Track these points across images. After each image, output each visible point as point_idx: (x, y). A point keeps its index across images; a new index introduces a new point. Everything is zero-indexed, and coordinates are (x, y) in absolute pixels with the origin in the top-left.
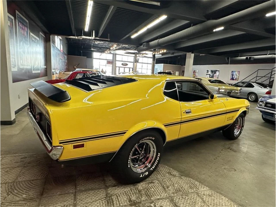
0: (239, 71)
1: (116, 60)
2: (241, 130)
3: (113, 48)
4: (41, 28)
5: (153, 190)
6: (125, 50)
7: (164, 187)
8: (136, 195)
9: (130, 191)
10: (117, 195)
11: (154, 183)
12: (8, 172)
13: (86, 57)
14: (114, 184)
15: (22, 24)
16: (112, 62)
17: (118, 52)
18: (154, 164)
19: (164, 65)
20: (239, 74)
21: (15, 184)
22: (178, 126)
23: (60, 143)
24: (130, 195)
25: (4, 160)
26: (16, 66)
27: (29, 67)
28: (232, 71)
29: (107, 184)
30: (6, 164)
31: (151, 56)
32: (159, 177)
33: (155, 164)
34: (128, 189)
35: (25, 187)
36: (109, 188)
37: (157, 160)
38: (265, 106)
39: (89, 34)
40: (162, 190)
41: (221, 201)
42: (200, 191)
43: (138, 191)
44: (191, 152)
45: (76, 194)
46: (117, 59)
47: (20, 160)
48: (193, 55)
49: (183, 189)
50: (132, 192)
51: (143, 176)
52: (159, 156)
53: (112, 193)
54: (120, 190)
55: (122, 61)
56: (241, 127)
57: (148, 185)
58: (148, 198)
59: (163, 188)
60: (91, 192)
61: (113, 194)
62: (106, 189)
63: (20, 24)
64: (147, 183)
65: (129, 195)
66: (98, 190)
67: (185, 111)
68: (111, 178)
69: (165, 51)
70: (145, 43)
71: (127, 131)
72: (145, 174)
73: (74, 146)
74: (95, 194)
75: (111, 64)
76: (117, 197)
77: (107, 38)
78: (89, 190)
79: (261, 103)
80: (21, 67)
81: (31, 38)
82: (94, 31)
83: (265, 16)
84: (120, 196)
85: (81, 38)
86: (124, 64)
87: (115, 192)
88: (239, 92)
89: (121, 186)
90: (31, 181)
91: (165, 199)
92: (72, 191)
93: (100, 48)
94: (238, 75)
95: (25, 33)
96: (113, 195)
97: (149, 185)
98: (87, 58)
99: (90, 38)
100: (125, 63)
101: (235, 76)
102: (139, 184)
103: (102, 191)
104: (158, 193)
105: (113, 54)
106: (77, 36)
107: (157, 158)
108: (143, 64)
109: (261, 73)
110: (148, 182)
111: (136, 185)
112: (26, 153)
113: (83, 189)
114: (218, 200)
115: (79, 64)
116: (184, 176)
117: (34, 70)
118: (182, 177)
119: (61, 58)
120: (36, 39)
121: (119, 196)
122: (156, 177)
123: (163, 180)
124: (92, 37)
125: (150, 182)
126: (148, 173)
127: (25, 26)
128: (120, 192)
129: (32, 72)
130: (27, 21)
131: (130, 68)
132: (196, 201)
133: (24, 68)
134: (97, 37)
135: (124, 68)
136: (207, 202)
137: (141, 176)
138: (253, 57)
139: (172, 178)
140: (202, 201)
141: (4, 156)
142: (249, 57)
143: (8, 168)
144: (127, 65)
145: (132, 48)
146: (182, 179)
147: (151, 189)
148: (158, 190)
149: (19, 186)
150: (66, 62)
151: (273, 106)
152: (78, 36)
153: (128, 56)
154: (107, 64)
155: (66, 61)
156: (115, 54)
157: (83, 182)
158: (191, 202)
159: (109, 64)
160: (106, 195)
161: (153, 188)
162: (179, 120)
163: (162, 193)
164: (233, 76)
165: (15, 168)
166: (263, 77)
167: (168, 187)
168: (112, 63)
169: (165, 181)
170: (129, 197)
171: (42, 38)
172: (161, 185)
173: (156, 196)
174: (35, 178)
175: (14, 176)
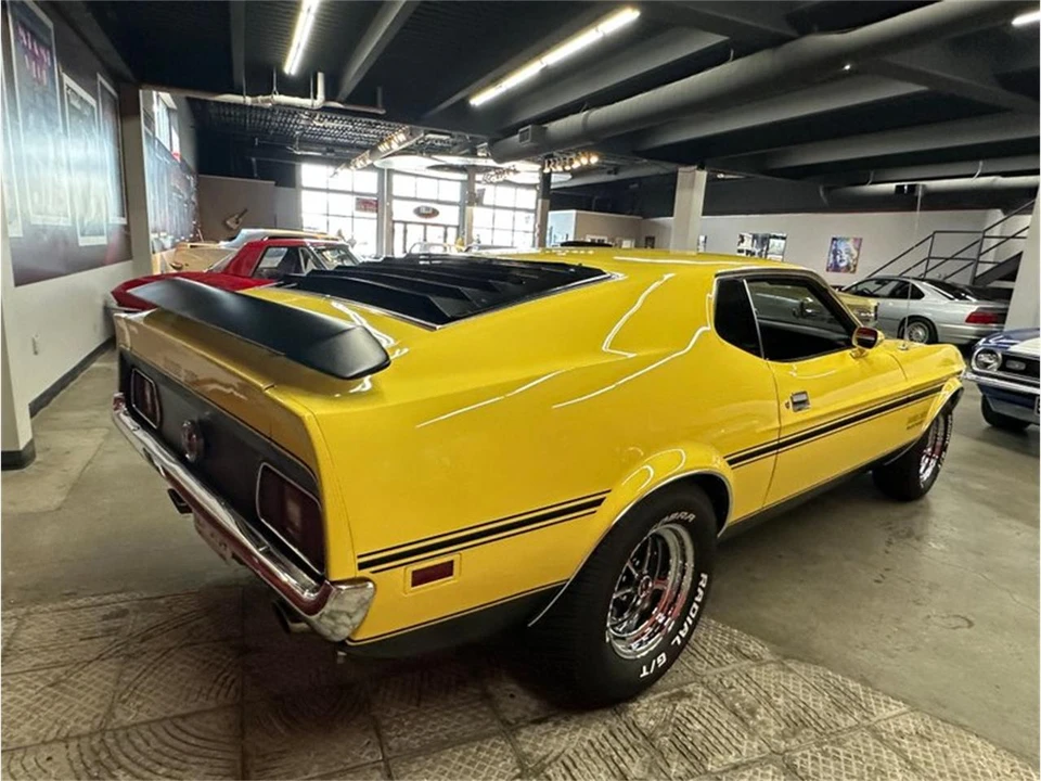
0: (859, 236)
1: (391, 197)
2: (938, 462)
3: (390, 144)
4: (100, 59)
5: (698, 727)
6: (430, 157)
7: (735, 712)
8: (641, 757)
9: (611, 739)
10: (563, 762)
11: (690, 696)
12: (63, 685)
13: (273, 183)
14: (536, 713)
15: (29, 35)
16: (377, 201)
17: (399, 163)
18: (685, 620)
19: (577, 214)
20: (858, 250)
21: (110, 741)
22: (767, 461)
23: (362, 566)
24: (615, 757)
25: (28, 627)
26: (16, 215)
27: (64, 223)
28: (834, 239)
29: (506, 715)
30: (45, 649)
31: (535, 179)
32: (703, 669)
33: (688, 619)
34: (596, 729)
35: (156, 750)
36: (520, 733)
37: (697, 603)
38: (1000, 369)
39: (302, 86)
40: (735, 726)
41: (971, 755)
42: (879, 720)
43: (643, 735)
44: (780, 557)
45: (393, 769)
46: (395, 192)
47: (99, 626)
48: (702, 176)
49: (813, 715)
50: (619, 741)
51: (652, 671)
52: (704, 585)
53: (542, 754)
54: (566, 738)
55: (415, 199)
56: (937, 450)
57: (671, 707)
58: (692, 764)
59: (733, 715)
60: (455, 756)
61: (544, 758)
62: (511, 737)
63: (22, 33)
64: (664, 697)
65: (611, 757)
66: (478, 743)
67: (792, 398)
68: (513, 686)
69: (594, 160)
70: (530, 127)
71: (609, 491)
72: (657, 664)
73: (414, 573)
74: (471, 764)
75: (372, 211)
76: (567, 768)
77: (374, 105)
78: (442, 745)
79: (984, 358)
80: (38, 220)
81: (68, 96)
82: (320, 76)
83: (1010, 25)
84: (577, 764)
85: (268, 101)
86: (423, 211)
87: (551, 748)
88: (873, 315)
89: (567, 719)
90: (180, 722)
91: (763, 762)
92: (372, 754)
93: (331, 147)
94: (855, 252)
95: (44, 72)
96: (546, 762)
97: (675, 705)
98: (276, 185)
99: (307, 102)
100: (428, 209)
101: (845, 257)
102: (635, 705)
103: (494, 745)
104: (723, 741)
105: (381, 171)
106: (251, 96)
107: (697, 594)
108: (497, 211)
109: (946, 247)
110: (666, 693)
111: (626, 710)
112: (120, 592)
113: (416, 744)
114: (962, 753)
115: (246, 211)
116: (793, 658)
117: (83, 235)
118: (791, 664)
119: (175, 187)
120: (86, 102)
121: (575, 766)
122: (689, 670)
123: (720, 680)
124: (315, 98)
125: (673, 695)
126: (667, 657)
127: (41, 43)
128: (573, 746)
129: (77, 244)
130: (50, 24)
131: (446, 227)
132: (880, 765)
133: (47, 223)
134: (333, 100)
135: (425, 224)
136: (923, 766)
137: (645, 673)
138: (924, 186)
139: (754, 670)
140: (903, 762)
141: (23, 610)
142: (909, 186)
143: (57, 664)
144: (435, 213)
145: (456, 148)
146: (790, 670)
147: (689, 725)
148: (719, 727)
149: (128, 749)
150: (194, 203)
151: (1030, 366)
152: (258, 95)
153: (439, 179)
154: (357, 209)
155: (193, 199)
156: (389, 170)
157: (402, 712)
158: (865, 770)
159: (365, 210)
160: (520, 764)
161: (697, 719)
162: (773, 438)
163: (741, 739)
164: (838, 257)
165: (90, 662)
166: (947, 259)
167: (752, 712)
168: (377, 206)
169: (731, 687)
170: (617, 765)
171: (107, 97)
172: (723, 702)
173: (723, 754)
174: (194, 707)
175: (93, 702)
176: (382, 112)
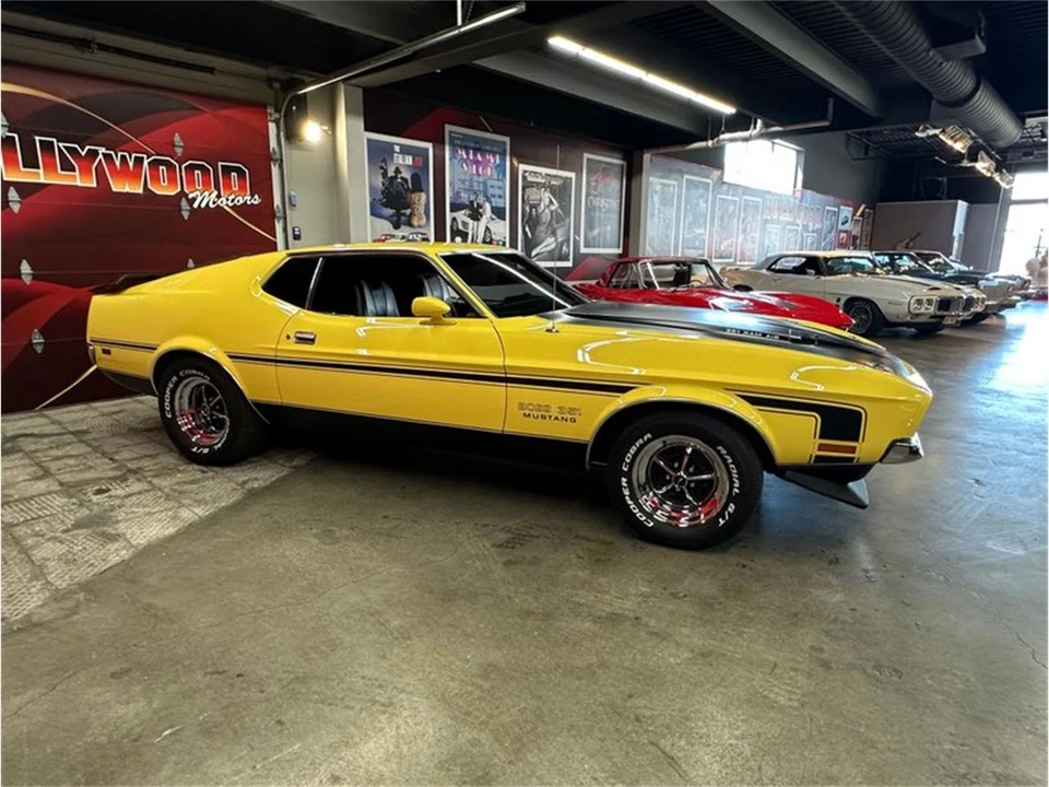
23: (91, 341)
33: (223, 440)
37: (227, 433)
51: (199, 451)
63: (461, 151)
67: (295, 334)
71: (158, 345)
72: (202, 451)
73: (102, 349)
81: (524, 177)
95: (489, 169)
99: (746, 134)
106: (713, 138)
120: (557, 176)
124: (755, 128)
126: (209, 451)
127: (488, 152)
130: (505, 139)
137: (195, 450)
171: (603, 166)
176: (827, 124)
